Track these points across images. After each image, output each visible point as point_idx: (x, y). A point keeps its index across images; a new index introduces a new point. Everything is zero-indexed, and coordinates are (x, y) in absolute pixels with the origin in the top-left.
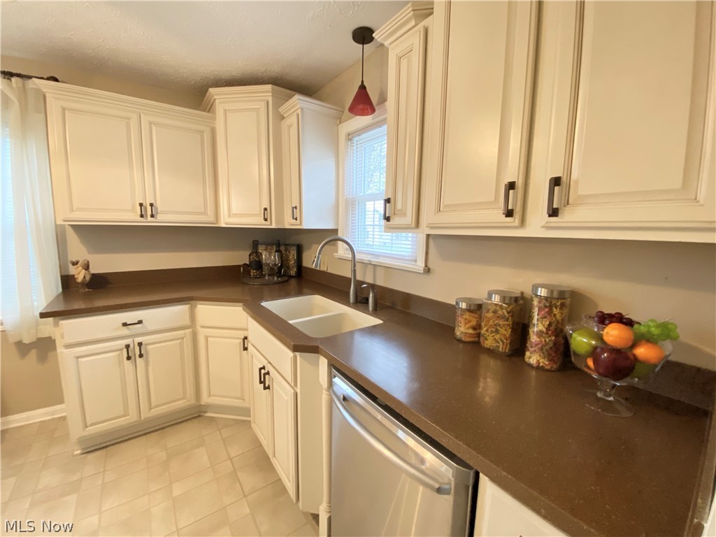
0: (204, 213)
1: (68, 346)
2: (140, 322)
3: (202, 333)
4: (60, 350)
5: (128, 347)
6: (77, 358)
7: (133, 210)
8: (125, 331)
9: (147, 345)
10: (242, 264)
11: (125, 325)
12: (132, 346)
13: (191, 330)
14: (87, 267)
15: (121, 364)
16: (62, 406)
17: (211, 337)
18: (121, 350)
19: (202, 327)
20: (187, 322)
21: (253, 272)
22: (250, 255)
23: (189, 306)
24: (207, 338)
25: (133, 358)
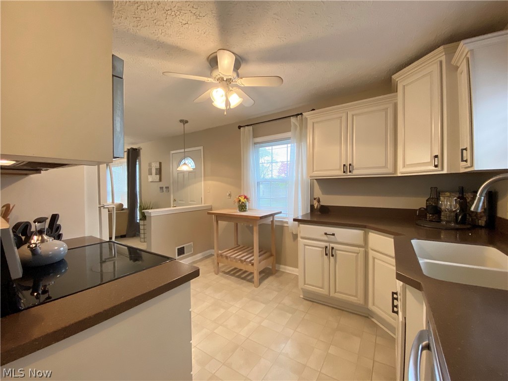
0: (385, 167)
1: (303, 238)
2: (333, 235)
3: (371, 254)
4: (299, 239)
5: (326, 247)
6: (305, 245)
7: (340, 169)
8: (325, 238)
9: (336, 250)
10: (418, 208)
11: (326, 234)
12: (328, 247)
13: (364, 249)
14: (319, 201)
15: (322, 256)
16: (297, 269)
17: (377, 259)
18: (323, 248)
19: (372, 250)
20: (361, 243)
21: (429, 216)
22: (427, 201)
23: (363, 231)
24: (374, 258)
25: (328, 255)
